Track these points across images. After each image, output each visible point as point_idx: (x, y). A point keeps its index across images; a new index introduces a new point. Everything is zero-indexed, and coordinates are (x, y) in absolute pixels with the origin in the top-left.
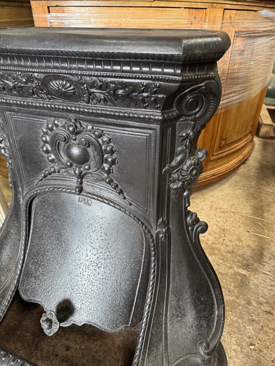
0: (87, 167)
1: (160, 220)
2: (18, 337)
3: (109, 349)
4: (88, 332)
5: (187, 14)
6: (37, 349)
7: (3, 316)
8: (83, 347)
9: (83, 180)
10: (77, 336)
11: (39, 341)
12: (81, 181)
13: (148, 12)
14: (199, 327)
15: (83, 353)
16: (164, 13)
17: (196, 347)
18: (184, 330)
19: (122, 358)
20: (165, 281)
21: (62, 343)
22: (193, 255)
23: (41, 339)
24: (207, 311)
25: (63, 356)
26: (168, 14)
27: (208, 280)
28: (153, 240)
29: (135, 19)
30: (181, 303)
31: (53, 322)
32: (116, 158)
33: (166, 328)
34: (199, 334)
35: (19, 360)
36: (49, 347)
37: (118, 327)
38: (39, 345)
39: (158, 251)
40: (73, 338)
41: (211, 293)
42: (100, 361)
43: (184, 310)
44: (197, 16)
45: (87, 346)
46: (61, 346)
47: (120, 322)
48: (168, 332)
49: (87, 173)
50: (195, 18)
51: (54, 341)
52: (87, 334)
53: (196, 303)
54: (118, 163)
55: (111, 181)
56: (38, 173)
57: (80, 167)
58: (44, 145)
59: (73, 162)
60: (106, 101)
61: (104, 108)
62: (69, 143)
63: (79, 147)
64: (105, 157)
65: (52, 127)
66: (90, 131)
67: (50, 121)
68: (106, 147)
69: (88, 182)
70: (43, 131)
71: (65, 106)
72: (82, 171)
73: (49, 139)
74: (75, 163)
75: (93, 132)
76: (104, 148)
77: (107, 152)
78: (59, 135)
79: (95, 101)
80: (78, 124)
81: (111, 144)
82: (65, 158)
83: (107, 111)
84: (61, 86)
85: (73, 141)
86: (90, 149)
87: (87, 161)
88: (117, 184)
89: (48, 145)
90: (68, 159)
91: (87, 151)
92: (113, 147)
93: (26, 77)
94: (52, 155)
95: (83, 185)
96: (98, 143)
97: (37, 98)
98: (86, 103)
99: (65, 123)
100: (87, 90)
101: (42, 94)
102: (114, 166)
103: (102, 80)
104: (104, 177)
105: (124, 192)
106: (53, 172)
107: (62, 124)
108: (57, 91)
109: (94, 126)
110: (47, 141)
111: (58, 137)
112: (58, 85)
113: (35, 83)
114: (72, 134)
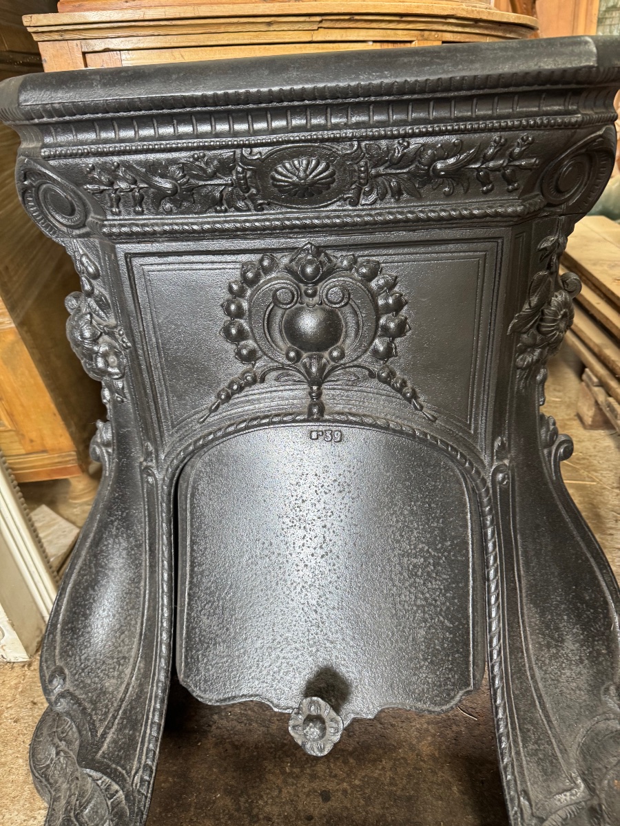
0: (335, 354)
1: (497, 443)
2: (196, 808)
3: (415, 768)
4: (351, 749)
6: (256, 819)
7: (155, 764)
8: (357, 782)
9: (324, 386)
10: (332, 765)
11: (252, 802)
12: (318, 389)
14: (594, 658)
15: (365, 793)
17: (600, 700)
18: (568, 673)
19: (453, 777)
20: (514, 577)
21: (306, 790)
22: (557, 506)
23: (253, 797)
24: (600, 620)
25: (325, 815)
27: (589, 555)
28: (487, 490)
30: (549, 617)
31: (327, 720)
32: (406, 319)
33: (533, 676)
34: (599, 672)
36: (281, 806)
37: (453, 698)
38: (255, 811)
39: (497, 513)
40: (325, 773)
41: (599, 582)
42: (409, 799)
43: (557, 629)
45: (364, 777)
46: (308, 795)
47: (454, 684)
48: (540, 685)
49: (337, 367)
51: (285, 791)
52: (351, 754)
53: (578, 609)
54: (410, 329)
55: (392, 374)
56: (208, 394)
57: (320, 357)
58: (231, 324)
59: (303, 349)
60: (397, 193)
61: (394, 208)
62: (298, 305)
63: (324, 310)
64: (382, 321)
65: (257, 277)
66: (350, 268)
67: (251, 263)
68: (386, 298)
69: (334, 389)
70: (230, 289)
71: (298, 219)
72: (325, 365)
73: (245, 305)
74: (306, 350)
75: (357, 271)
76: (381, 302)
77: (387, 309)
78: (277, 290)
79: (373, 197)
80: (322, 257)
81: (396, 289)
82: (281, 344)
83: (401, 213)
84: (305, 171)
85: (307, 300)
86: (347, 309)
87: (337, 340)
88: (403, 379)
89: (242, 321)
90: (289, 345)
91: (338, 316)
92: (401, 295)
93: (219, 161)
94: (251, 343)
95: (323, 398)
96: (370, 290)
97: (226, 211)
98: (350, 204)
99: (291, 261)
100: (366, 171)
101: (244, 199)
102: (398, 340)
103: (409, 144)
104: (376, 368)
105: (419, 395)
106: (249, 384)
107: (282, 266)
108: (293, 184)
109: (359, 256)
110: (240, 313)
111: (274, 296)
112: (298, 169)
113: (238, 173)
114: (306, 284)
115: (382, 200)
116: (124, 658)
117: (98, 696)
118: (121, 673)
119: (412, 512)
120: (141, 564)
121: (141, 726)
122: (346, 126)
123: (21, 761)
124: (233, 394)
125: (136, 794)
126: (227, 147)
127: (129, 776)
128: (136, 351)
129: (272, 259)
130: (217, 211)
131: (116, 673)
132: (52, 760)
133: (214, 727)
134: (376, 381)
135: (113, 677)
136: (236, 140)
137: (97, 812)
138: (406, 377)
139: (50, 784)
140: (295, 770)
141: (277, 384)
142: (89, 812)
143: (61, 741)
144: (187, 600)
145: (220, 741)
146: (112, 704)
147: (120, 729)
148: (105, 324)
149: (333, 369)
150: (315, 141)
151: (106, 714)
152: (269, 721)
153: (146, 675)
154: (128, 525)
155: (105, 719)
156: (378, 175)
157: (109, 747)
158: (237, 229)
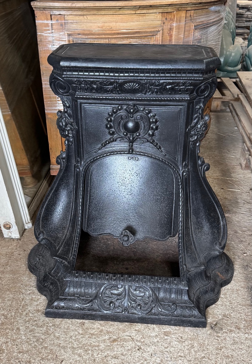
0: (138, 134)
1: (184, 164)
3: (155, 264)
5: (161, 17)
8: (137, 266)
9: (134, 143)
12: (132, 144)
13: (132, 17)
14: (213, 233)
15: (139, 268)
16: (144, 18)
17: (213, 246)
18: (204, 237)
20: (188, 206)
22: (203, 185)
24: (216, 222)
26: (147, 18)
27: (214, 202)
28: (180, 177)
29: (123, 23)
30: (199, 220)
31: (129, 236)
32: (158, 125)
33: (192, 237)
34: (214, 238)
35: (103, 274)
37: (166, 237)
39: (183, 185)
41: (217, 211)
42: (152, 270)
43: (202, 224)
44: (167, 18)
45: (139, 265)
46: (121, 268)
47: (167, 233)
48: (194, 239)
50: (166, 19)
51: (114, 267)
52: (135, 260)
53: (208, 218)
54: (159, 128)
55: (154, 141)
56: (99, 144)
57: (133, 135)
58: (108, 124)
59: (128, 132)
60: (157, 92)
61: (156, 96)
62: (128, 120)
63: (135, 122)
64: (151, 126)
65: (117, 111)
66: (143, 111)
67: (115, 107)
68: (153, 119)
69: (136, 145)
70: (109, 114)
71: (129, 97)
72: (134, 137)
73: (113, 119)
74: (129, 133)
75: (145, 111)
76: (151, 120)
77: (153, 122)
78: (122, 115)
79: (150, 93)
80: (135, 107)
81: (156, 117)
82: (122, 130)
83: (157, 98)
84: (133, 86)
85: (130, 118)
86: (142, 122)
87: (138, 131)
88: (157, 143)
89: (111, 123)
90: (124, 131)
91: (139, 123)
92: (157, 119)
93: (110, 82)
94: (113, 130)
95: (133, 147)
96: (148, 117)
97: (110, 93)
98: (144, 94)
99: (127, 108)
100: (149, 87)
101: (115, 91)
102: (156, 131)
103: (160, 81)
104: (149, 139)
105: (161, 148)
106: (112, 142)
107: (124, 109)
108: (129, 89)
109: (146, 108)
110: (111, 121)
111: (121, 117)
112: (131, 86)
113: (115, 85)
114: (130, 114)
115: (152, 94)
116: (64, 227)
117: (56, 239)
118: (63, 232)
119: (158, 183)
120: (71, 198)
121: (72, 245)
122: (144, 76)
123: (23, 265)
124: (106, 144)
125: (71, 261)
126: (113, 79)
127: (69, 258)
128: (79, 130)
129: (121, 107)
130: (107, 93)
131: (62, 232)
132: (37, 261)
133: (91, 252)
134: (149, 143)
135: (61, 233)
136: (115, 78)
137: (56, 271)
138: (158, 142)
139: (37, 268)
140: (117, 263)
141: (120, 142)
142: (53, 272)
143: (40, 256)
144: (88, 207)
145: (93, 256)
146: (61, 241)
147: (64, 247)
148: (69, 121)
149: (137, 138)
150: (136, 79)
151: (59, 244)
152: (109, 252)
153: (72, 232)
154: (68, 185)
155: (59, 245)
156: (151, 88)
157: (61, 252)
158: (113, 99)
